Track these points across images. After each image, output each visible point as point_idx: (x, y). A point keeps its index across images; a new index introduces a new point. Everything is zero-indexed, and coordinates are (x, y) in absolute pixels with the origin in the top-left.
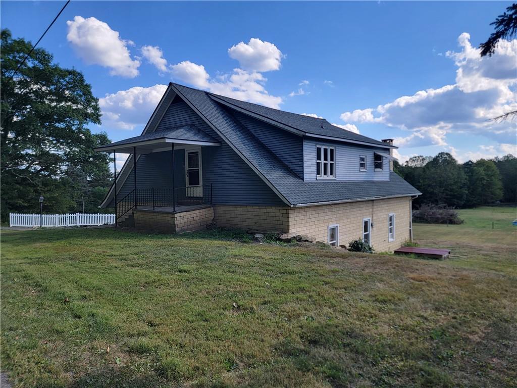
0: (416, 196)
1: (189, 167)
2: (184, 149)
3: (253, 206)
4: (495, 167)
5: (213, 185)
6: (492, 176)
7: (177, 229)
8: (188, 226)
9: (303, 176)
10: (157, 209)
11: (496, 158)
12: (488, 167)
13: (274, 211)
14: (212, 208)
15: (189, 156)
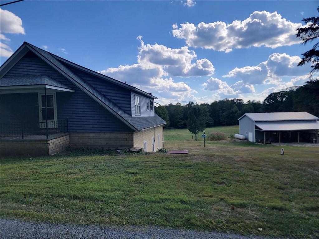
0: (165, 124)
1: (43, 107)
2: (38, 93)
3: (99, 133)
4: (166, 110)
5: (69, 119)
6: (165, 114)
7: (50, 152)
8: (56, 149)
9: (131, 113)
10: (25, 138)
11: (166, 105)
12: (163, 109)
13: (122, 135)
14: (69, 136)
15: (42, 98)
